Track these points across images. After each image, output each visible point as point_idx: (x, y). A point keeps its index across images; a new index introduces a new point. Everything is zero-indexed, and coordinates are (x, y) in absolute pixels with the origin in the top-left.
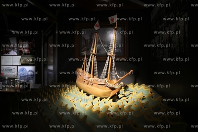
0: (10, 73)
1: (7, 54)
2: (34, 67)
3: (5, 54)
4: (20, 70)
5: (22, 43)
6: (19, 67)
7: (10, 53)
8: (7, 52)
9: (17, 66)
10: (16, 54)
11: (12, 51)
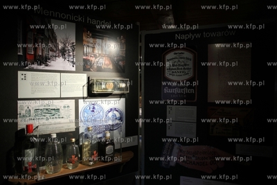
0: (51, 121)
1: (42, 67)
2: (123, 100)
3: (35, 66)
4: (85, 111)
5: (91, 40)
6: (81, 101)
7: (52, 63)
8: (44, 60)
9: (77, 99)
10: (74, 69)
11: (60, 60)
